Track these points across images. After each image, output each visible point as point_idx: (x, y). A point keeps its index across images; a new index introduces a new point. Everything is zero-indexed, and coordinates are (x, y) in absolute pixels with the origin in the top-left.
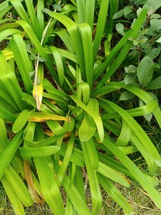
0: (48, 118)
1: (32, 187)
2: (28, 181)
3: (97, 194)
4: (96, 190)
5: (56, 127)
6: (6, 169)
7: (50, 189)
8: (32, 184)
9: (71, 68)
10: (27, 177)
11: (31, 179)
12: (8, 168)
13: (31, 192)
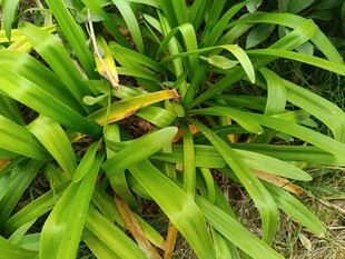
0: (137, 107)
1: (143, 239)
2: (132, 231)
3: (263, 200)
4: (260, 193)
5: (155, 114)
6: (89, 219)
7: (181, 209)
8: (141, 233)
9: (150, 19)
10: (129, 225)
11: (138, 227)
12: (92, 216)
13: (143, 247)
